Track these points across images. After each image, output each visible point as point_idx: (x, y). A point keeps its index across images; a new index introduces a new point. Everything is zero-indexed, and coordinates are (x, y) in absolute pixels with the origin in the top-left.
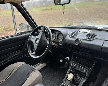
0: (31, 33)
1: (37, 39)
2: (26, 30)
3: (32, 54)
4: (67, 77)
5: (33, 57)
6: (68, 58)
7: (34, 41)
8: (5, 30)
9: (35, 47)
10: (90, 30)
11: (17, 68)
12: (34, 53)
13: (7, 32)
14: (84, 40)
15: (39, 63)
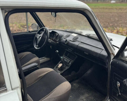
0: (37, 32)
1: (40, 36)
2: (36, 29)
3: (36, 47)
4: (58, 66)
5: (36, 48)
6: (58, 51)
7: (38, 38)
8: (22, 27)
9: (38, 42)
10: (77, 35)
11: (25, 55)
12: (37, 46)
13: (24, 29)
14: (70, 41)
15: (44, 57)
